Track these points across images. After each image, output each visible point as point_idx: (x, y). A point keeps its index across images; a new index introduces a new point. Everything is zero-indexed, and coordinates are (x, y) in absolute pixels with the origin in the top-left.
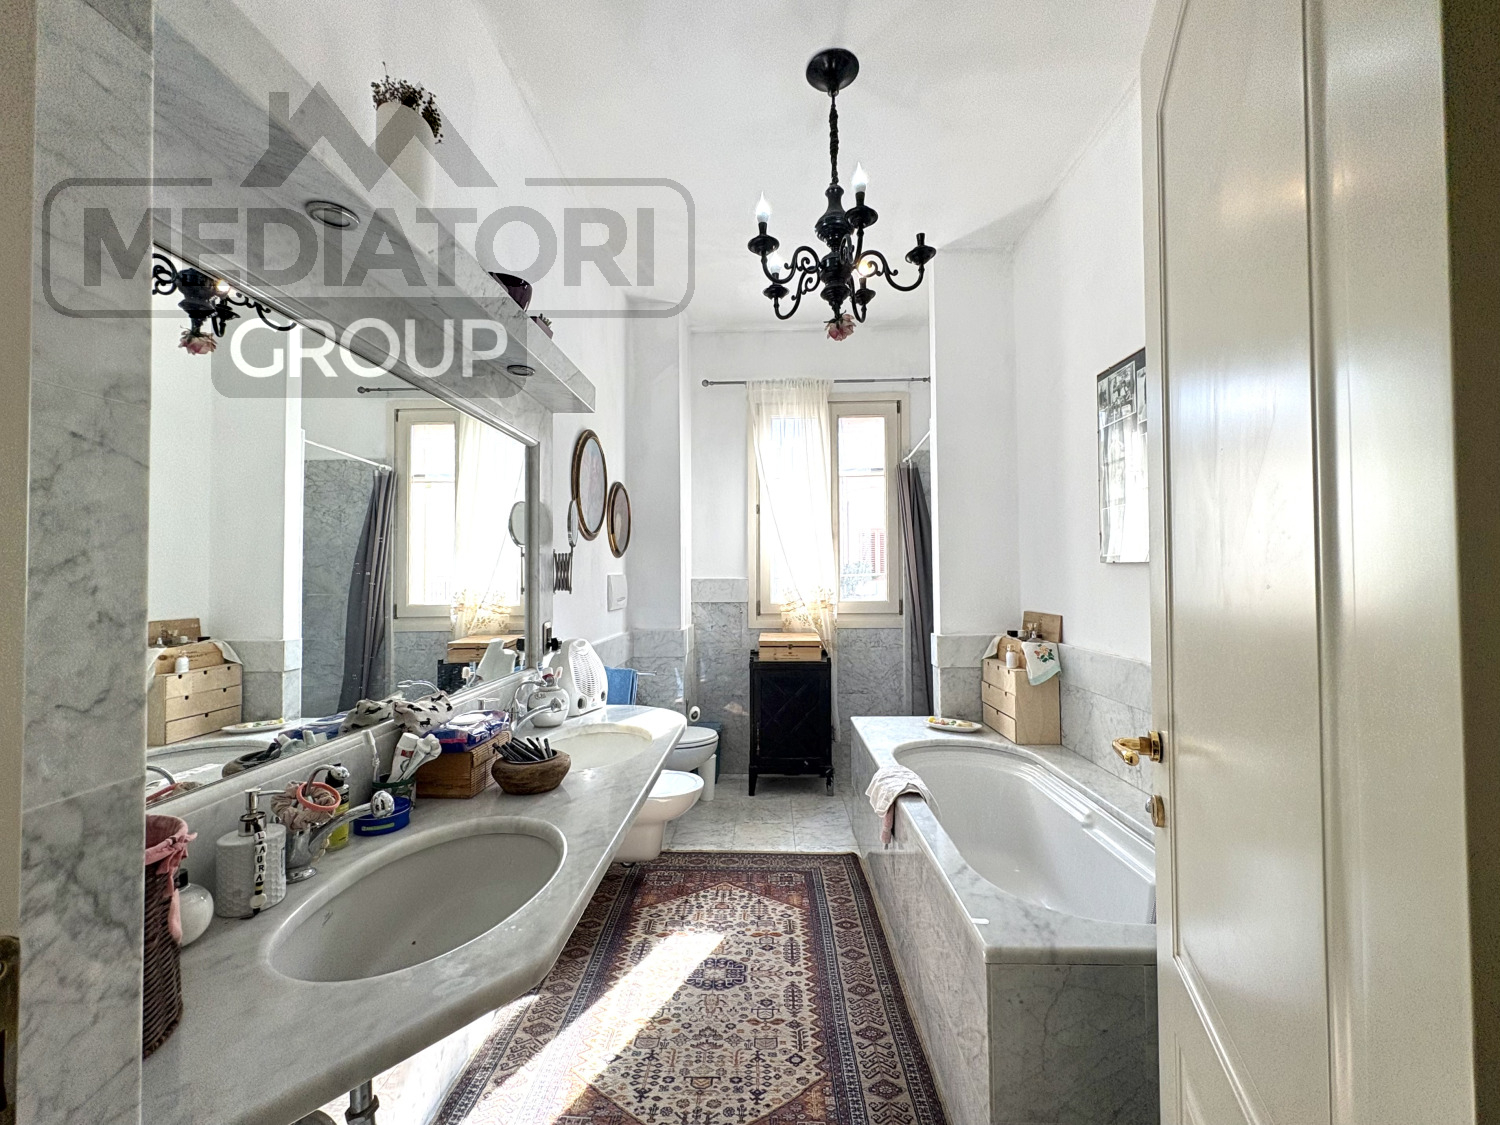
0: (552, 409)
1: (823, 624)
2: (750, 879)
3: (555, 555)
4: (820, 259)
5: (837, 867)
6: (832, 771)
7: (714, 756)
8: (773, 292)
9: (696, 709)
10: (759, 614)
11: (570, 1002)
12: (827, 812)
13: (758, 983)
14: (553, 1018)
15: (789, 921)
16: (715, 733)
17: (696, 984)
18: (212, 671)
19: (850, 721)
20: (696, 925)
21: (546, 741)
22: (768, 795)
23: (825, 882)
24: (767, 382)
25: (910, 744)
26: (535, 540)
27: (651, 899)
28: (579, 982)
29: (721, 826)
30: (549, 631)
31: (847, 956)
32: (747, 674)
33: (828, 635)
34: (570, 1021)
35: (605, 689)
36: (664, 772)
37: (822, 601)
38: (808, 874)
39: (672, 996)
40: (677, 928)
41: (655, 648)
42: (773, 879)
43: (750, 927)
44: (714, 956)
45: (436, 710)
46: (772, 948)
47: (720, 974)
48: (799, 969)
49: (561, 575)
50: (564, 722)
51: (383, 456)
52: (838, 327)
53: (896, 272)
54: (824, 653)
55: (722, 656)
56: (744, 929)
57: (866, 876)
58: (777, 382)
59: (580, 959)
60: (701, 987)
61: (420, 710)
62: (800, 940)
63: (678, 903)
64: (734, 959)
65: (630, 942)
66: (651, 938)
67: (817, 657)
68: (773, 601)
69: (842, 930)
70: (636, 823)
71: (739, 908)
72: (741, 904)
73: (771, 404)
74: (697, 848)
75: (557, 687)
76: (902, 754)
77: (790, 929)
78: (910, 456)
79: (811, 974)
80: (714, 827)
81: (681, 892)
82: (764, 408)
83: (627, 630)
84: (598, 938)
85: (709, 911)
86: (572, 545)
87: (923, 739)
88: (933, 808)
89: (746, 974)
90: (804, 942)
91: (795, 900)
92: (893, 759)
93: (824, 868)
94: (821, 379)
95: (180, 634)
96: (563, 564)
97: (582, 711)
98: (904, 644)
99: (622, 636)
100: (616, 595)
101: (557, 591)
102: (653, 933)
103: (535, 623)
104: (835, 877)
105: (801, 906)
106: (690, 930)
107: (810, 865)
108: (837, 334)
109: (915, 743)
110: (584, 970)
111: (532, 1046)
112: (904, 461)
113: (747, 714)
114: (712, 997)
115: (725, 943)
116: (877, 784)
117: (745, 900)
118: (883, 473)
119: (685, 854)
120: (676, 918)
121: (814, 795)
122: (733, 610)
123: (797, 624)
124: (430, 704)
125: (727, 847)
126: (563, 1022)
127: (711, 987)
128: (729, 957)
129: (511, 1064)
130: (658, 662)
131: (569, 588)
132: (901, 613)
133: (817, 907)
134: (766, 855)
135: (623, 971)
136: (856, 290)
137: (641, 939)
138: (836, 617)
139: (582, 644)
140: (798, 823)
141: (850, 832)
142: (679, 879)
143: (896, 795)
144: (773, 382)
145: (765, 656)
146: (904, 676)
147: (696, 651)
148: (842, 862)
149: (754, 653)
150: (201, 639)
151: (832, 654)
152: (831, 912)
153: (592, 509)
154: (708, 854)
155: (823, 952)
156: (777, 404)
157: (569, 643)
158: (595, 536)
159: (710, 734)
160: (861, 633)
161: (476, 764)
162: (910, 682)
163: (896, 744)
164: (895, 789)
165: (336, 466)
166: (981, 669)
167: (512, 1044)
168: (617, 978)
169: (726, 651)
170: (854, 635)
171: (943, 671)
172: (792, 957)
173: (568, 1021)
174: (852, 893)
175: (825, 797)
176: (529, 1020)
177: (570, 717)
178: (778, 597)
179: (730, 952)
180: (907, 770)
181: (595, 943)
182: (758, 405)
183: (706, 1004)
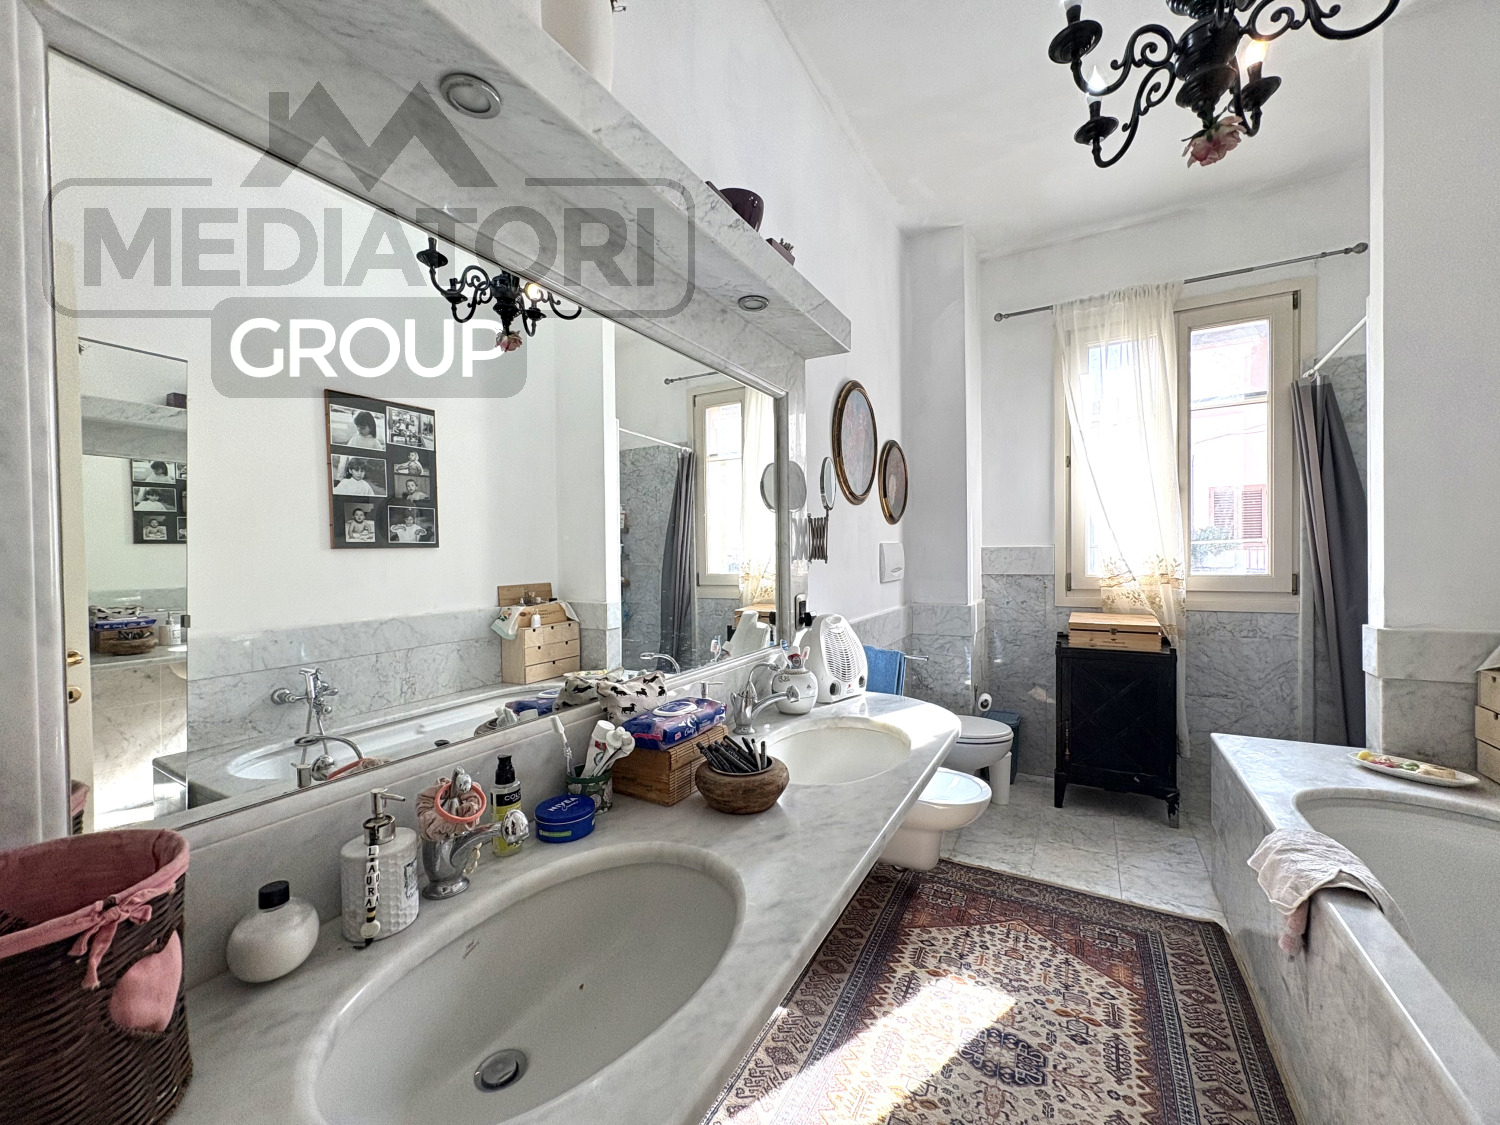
0: (803, 355)
1: (1163, 603)
2: (1054, 924)
3: (810, 520)
4: (1177, 38)
5: (1189, 939)
6: (1177, 796)
7: (1010, 754)
8: (1089, 131)
9: (986, 697)
10: (1069, 589)
11: (819, 1030)
12: (1170, 851)
13: (1064, 1093)
14: (798, 1046)
15: (1113, 1005)
16: (1010, 729)
17: (974, 1062)
18: (557, 627)
19: (1210, 738)
20: (978, 971)
21: (763, 744)
22: (1080, 811)
23: (1169, 958)
24: (1082, 301)
25: (1325, 791)
26: (785, 504)
27: (923, 919)
28: (832, 1006)
29: (1017, 841)
30: (803, 604)
31: (1213, 1098)
32: (1053, 660)
33: (1172, 618)
34: (816, 1059)
35: (865, 673)
36: (940, 769)
37: (1162, 575)
38: (1141, 938)
39: (940, 1068)
40: (953, 969)
41: (937, 625)
42: (1089, 933)
43: (1052, 997)
44: (1000, 1027)
45: (645, 694)
46: (1085, 1042)
47: (1008, 1057)
48: (1128, 1092)
49: (817, 542)
50: (813, 710)
51: (685, 440)
52: (1210, 139)
53: (1335, 10)
54: (1165, 642)
55: (1020, 637)
56: (1044, 999)
57: (1241, 968)
58: (1096, 299)
59: (836, 976)
60: (980, 1069)
61: (625, 694)
62: (1132, 1044)
63: (957, 933)
64: (1029, 1042)
65: (895, 971)
66: (921, 973)
67: (1154, 646)
68: (1089, 573)
69: (1202, 1048)
70: (905, 826)
71: (1037, 963)
72: (1041, 959)
73: (1087, 328)
74: (985, 864)
75: (804, 669)
76: (1310, 804)
77: (1114, 1020)
78: (1317, 367)
79: (1150, 1108)
80: (1009, 841)
81: (960, 918)
82: (1077, 335)
83: (905, 603)
84: (858, 953)
85: (997, 956)
86: (827, 508)
87: (1351, 786)
88: (1395, 921)
89: (1045, 1070)
90: (1137, 1048)
91: (1122, 973)
92: (1298, 814)
93: (1168, 936)
94: (1162, 283)
95: (536, 596)
96: (818, 529)
97: (834, 698)
98: (1300, 635)
99: (899, 611)
100: (890, 564)
101: (813, 560)
102: (924, 967)
103: (785, 596)
104: (1184, 954)
105: (1131, 987)
106: (970, 976)
107: (1144, 926)
108: (1208, 151)
109: (1337, 791)
110: (839, 992)
111: (772, 1076)
112: (1306, 375)
113: (1052, 701)
114: (995, 1091)
115: (1016, 1011)
116: (1272, 856)
117: (1046, 954)
118: (1265, 398)
119: (969, 869)
120: (953, 954)
121: (1150, 823)
122: (1033, 584)
123: (1123, 603)
124: (640, 686)
125: (1022, 872)
126: (809, 1057)
127: (995, 1075)
128: (1021, 1036)
129: (747, 1093)
130: (941, 641)
131: (824, 557)
132: (1295, 592)
133: (1156, 995)
134: (1077, 894)
135: (883, 1009)
136: (1243, 85)
137: (908, 971)
138: (1184, 594)
139: (838, 620)
140: (1124, 858)
141: (1207, 888)
142: (959, 899)
143: (1315, 886)
144: (1090, 299)
145: (1077, 641)
146: (1300, 681)
147: (988, 630)
148: (1196, 932)
149: (1062, 636)
150: (551, 600)
151: (1177, 643)
152: (1181, 1012)
153: (858, 473)
154: (999, 875)
155: (1170, 1077)
156: (1096, 327)
157: (822, 618)
158: (863, 500)
159: (1004, 731)
160: (1224, 618)
161: (674, 767)
162: (1311, 691)
163: (1300, 789)
164: (1313, 874)
165: (652, 452)
166: (1475, 686)
167: (752, 1065)
168: (875, 1018)
169: (1025, 631)
170: (1213, 620)
171: (1388, 684)
172: (1119, 1068)
173: (813, 1058)
174: (1216, 988)
175: (1166, 828)
176: (773, 1039)
177: (820, 703)
178: (1095, 567)
179: (1022, 1028)
180: (1332, 842)
181: (855, 959)
182: (1069, 334)
183: (986, 1099)
